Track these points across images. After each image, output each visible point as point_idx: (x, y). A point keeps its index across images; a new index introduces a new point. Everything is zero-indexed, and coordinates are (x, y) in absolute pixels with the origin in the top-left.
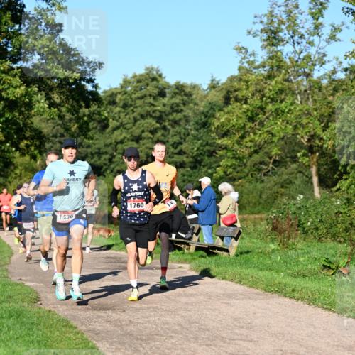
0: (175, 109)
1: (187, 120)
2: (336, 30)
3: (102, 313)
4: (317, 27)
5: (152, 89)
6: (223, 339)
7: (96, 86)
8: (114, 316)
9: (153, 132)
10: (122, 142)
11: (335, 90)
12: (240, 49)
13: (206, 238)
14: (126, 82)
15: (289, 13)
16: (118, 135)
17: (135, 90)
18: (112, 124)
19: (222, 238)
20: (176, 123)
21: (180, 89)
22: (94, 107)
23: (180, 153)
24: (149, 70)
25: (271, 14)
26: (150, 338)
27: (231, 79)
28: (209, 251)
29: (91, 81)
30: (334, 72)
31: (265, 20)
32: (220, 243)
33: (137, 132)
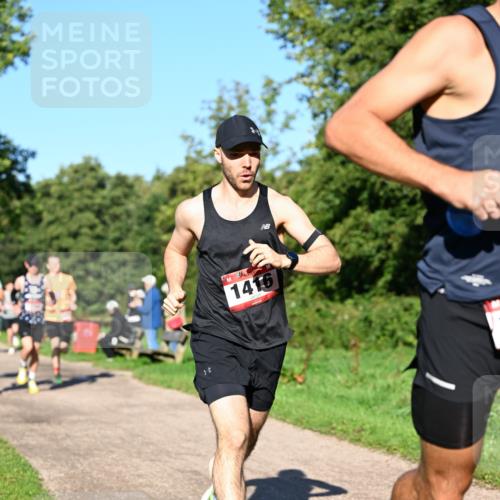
0: (115, 202)
1: (129, 214)
2: (290, 118)
3: (36, 426)
4: (270, 114)
5: (90, 180)
6: (168, 453)
7: (28, 177)
8: (48, 429)
9: (92, 227)
10: (57, 238)
11: (290, 183)
12: (186, 138)
13: (150, 343)
14: (63, 173)
15: (239, 98)
16: (54, 230)
17: (73, 181)
18: (47, 217)
19: (168, 343)
20: (115, 218)
21: (121, 180)
22: (27, 200)
23: (122, 250)
24: (87, 160)
25: (220, 100)
26: (88, 453)
27: (178, 170)
28: (153, 357)
29: (23, 171)
30: (288, 163)
31: (214, 106)
32: (165, 348)
33: (74, 227)
